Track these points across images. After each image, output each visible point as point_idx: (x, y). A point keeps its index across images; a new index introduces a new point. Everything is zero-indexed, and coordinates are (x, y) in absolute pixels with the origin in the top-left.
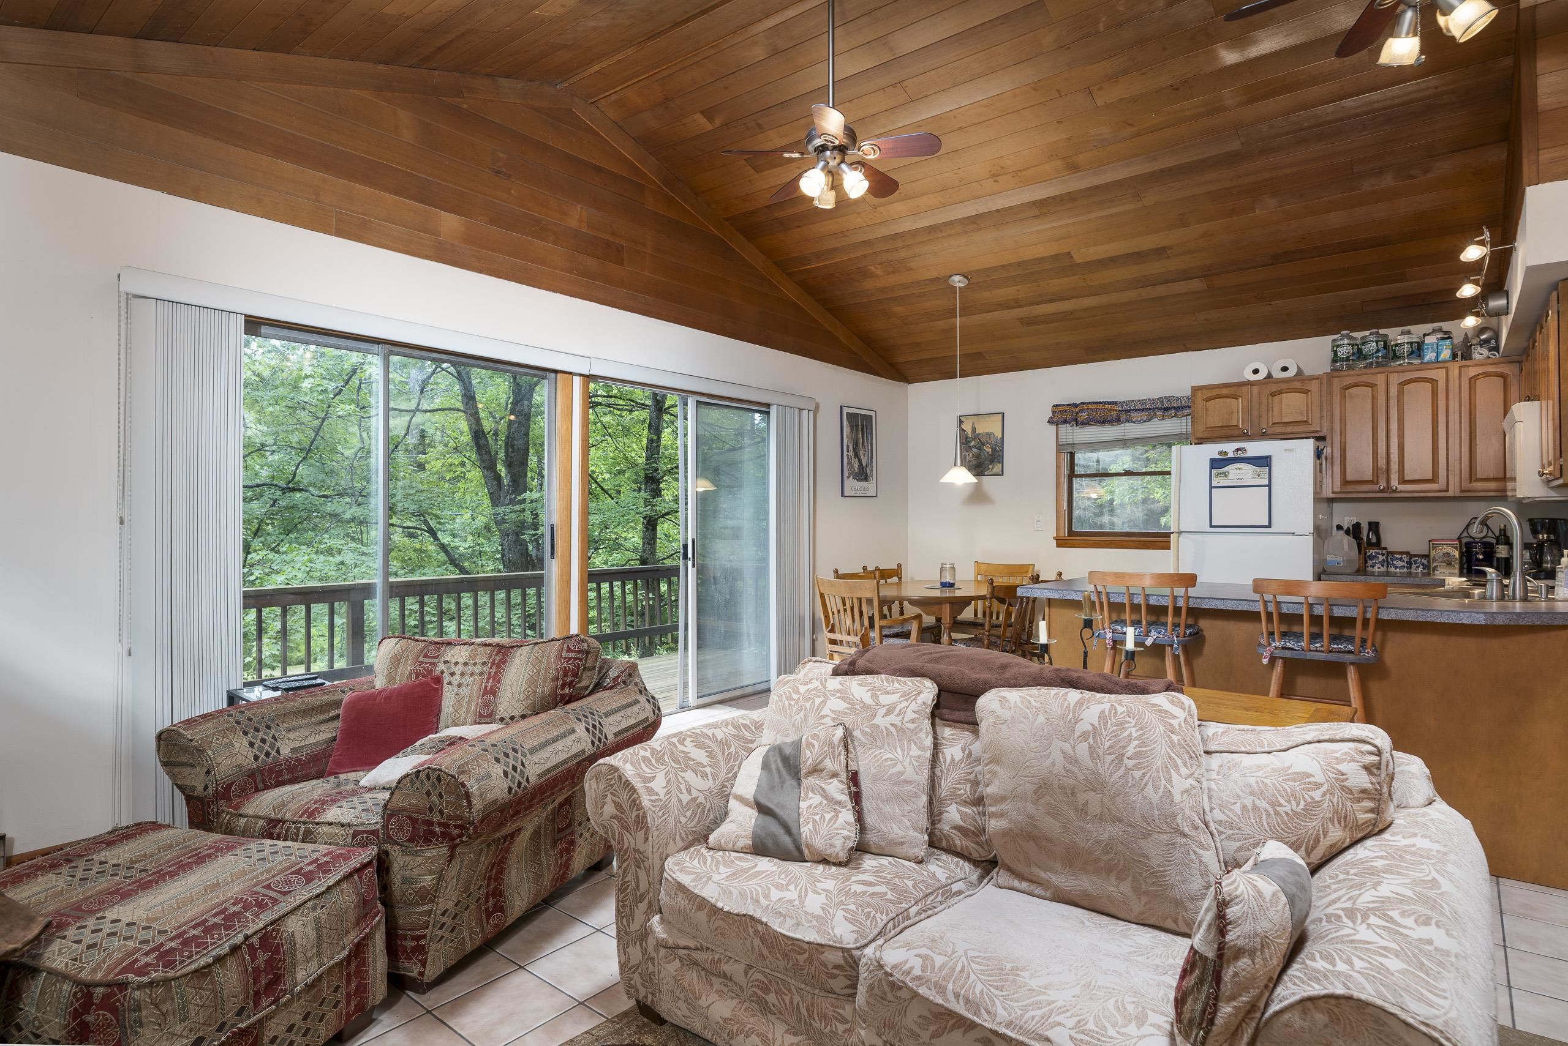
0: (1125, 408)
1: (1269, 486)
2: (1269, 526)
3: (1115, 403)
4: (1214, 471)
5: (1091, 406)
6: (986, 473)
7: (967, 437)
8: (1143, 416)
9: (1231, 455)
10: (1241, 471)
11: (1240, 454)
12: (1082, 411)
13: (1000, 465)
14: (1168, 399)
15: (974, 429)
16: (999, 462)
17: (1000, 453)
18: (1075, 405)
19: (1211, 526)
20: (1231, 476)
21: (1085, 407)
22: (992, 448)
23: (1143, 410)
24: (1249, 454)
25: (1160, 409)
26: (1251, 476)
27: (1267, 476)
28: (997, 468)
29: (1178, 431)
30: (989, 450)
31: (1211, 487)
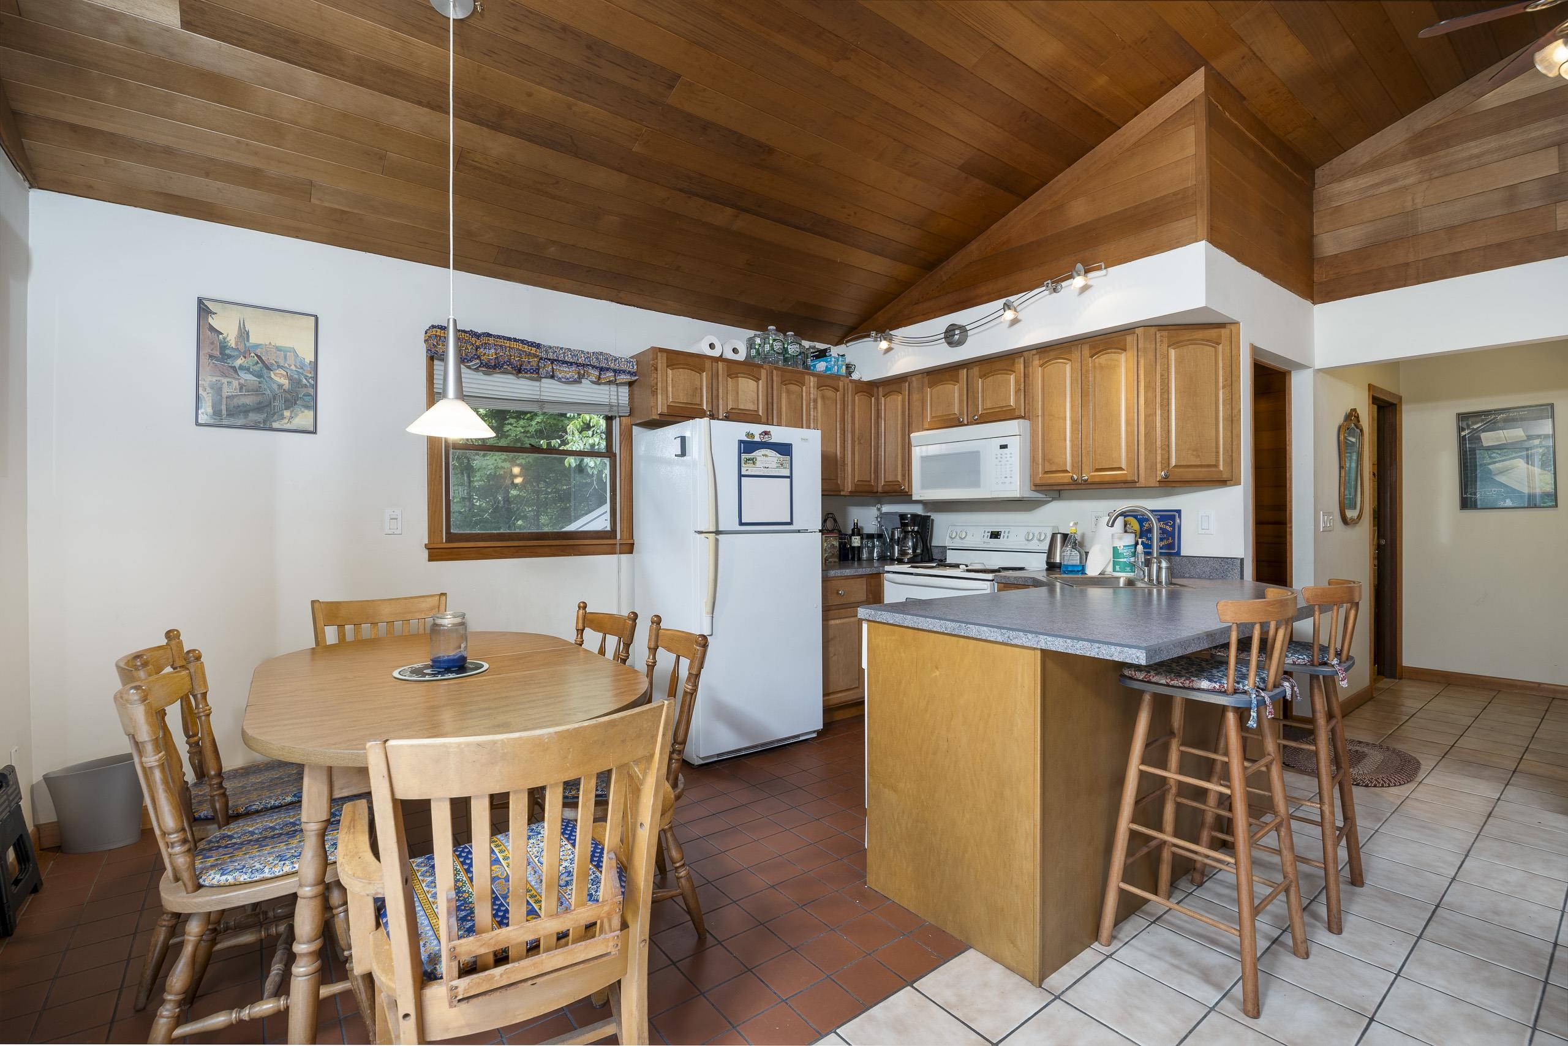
0: (551, 356)
1: (790, 477)
2: (791, 523)
3: (538, 346)
4: (744, 456)
5: (500, 342)
6: (275, 425)
7: (223, 347)
8: (571, 372)
9: (757, 439)
10: (767, 459)
11: (766, 439)
12: (486, 345)
13: (310, 414)
14: (607, 357)
15: (243, 334)
16: (307, 407)
17: (311, 391)
18: (478, 336)
19: (741, 524)
20: (758, 464)
21: (491, 341)
22: (290, 378)
23: (572, 364)
24: (774, 440)
25: (594, 367)
26: (775, 466)
27: (788, 466)
28: (303, 418)
29: (606, 401)
30: (285, 382)
31: (741, 476)
